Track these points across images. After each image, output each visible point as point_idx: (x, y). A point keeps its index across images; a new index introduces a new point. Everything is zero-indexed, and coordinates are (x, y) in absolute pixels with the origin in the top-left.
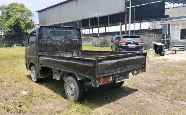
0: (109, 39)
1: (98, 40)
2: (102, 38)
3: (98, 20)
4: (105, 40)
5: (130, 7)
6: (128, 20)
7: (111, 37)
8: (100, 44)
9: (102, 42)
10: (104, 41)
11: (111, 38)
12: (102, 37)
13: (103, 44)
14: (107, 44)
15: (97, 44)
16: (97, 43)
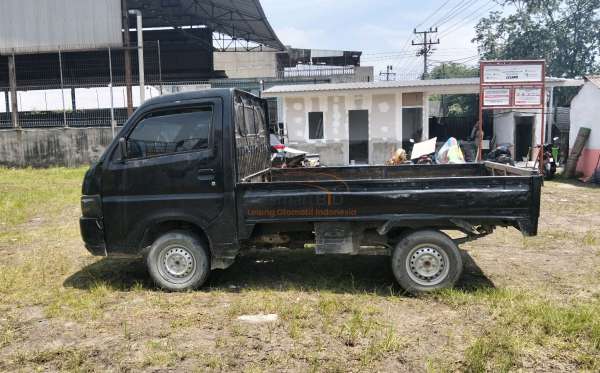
0: (67, 137)
1: (14, 140)
2: (35, 134)
3: (12, 65)
4: (49, 142)
5: (140, 29)
6: (135, 71)
7: (74, 131)
8: (28, 158)
9: (36, 149)
10: (46, 144)
11: (74, 134)
12: (33, 130)
13: (44, 157)
14: (61, 156)
15: (11, 158)
16: (12, 153)
